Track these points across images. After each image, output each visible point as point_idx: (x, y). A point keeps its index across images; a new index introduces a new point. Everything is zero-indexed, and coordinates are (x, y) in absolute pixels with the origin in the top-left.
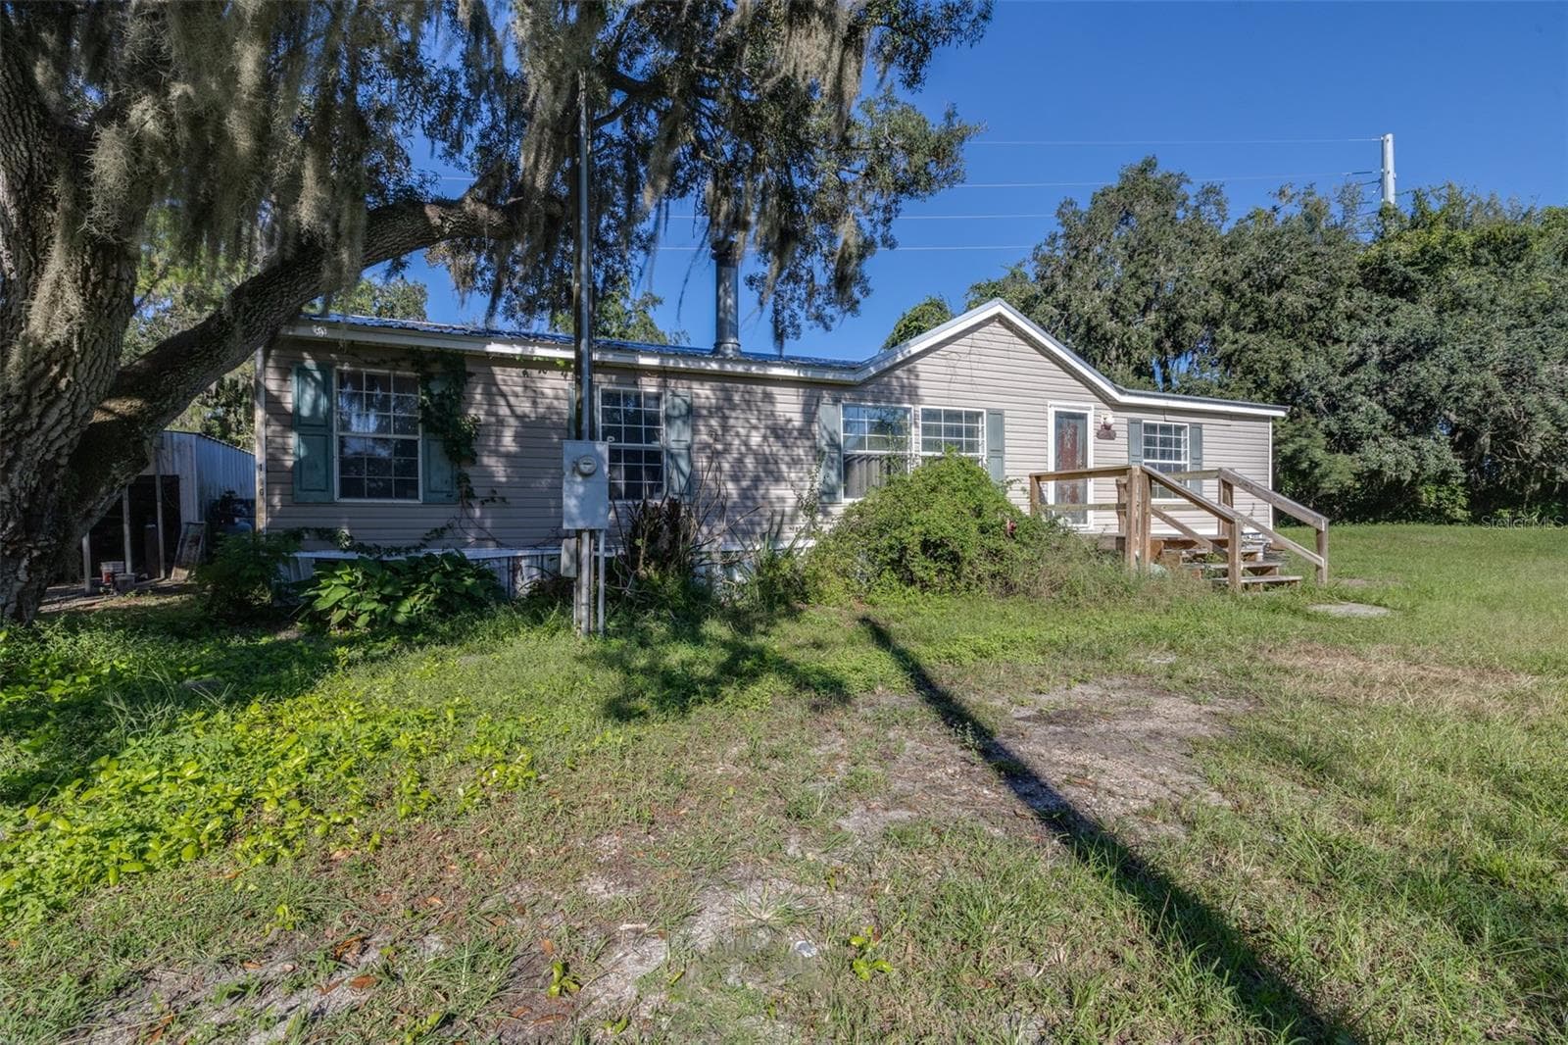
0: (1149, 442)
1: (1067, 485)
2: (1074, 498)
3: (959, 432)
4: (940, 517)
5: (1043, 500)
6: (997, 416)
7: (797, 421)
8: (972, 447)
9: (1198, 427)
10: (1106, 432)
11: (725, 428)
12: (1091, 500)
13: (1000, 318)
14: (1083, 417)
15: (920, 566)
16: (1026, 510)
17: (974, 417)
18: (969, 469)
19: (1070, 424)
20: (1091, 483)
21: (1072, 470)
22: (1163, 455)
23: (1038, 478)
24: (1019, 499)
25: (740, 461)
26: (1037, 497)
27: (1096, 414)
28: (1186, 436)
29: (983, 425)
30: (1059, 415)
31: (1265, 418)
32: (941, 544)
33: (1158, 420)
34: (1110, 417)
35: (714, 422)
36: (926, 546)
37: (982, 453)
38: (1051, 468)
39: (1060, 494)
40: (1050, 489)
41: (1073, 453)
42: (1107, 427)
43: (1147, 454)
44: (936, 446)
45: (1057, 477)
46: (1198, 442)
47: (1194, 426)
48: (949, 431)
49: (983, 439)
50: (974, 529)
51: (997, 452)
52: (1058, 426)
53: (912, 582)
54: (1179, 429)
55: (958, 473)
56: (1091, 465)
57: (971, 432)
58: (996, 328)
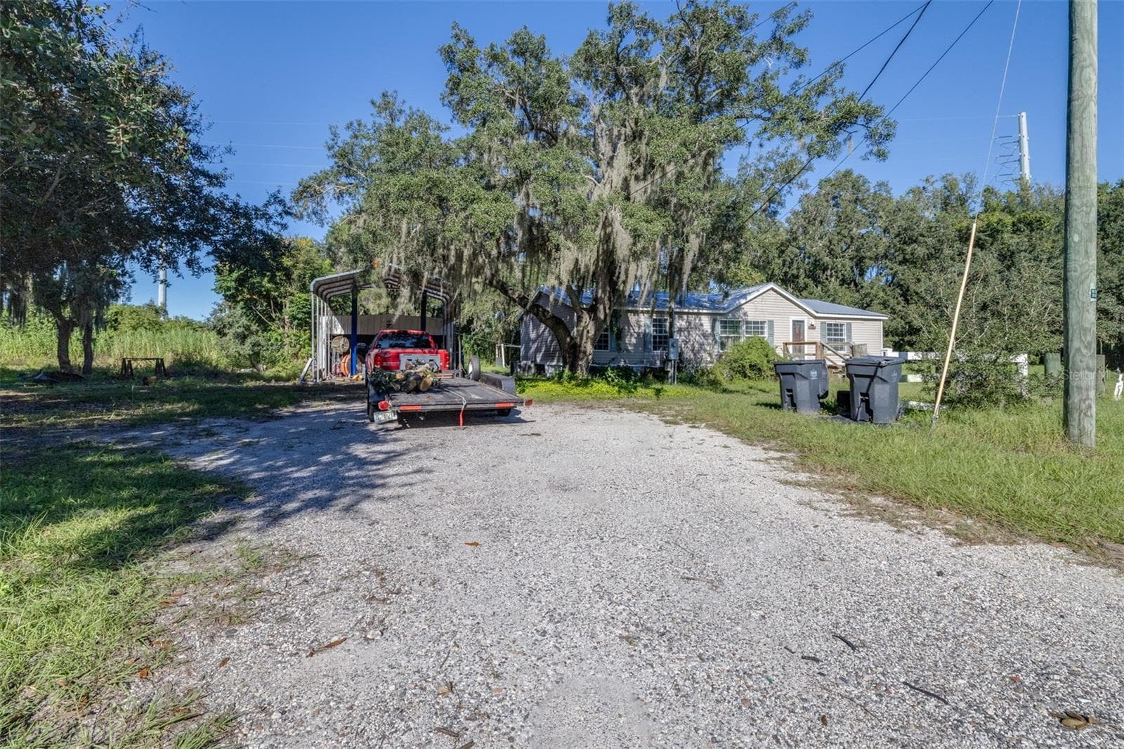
0: (829, 330)
1: (797, 346)
2: (800, 351)
3: (758, 328)
4: (754, 357)
5: (788, 351)
6: (771, 322)
7: (710, 331)
8: (762, 333)
9: (850, 324)
10: (812, 327)
11: (689, 334)
12: (806, 352)
13: (773, 289)
14: (803, 322)
15: (748, 372)
16: (782, 355)
17: (763, 323)
18: (762, 341)
19: (798, 325)
20: (806, 346)
21: (799, 341)
22: (835, 335)
23: (786, 344)
24: (780, 352)
25: (693, 344)
26: (786, 350)
27: (808, 321)
28: (844, 328)
29: (766, 325)
30: (794, 322)
31: (880, 320)
32: (755, 366)
33: (833, 322)
34: (813, 321)
35: (686, 333)
36: (750, 366)
37: (766, 335)
38: (791, 341)
39: (794, 350)
40: (791, 348)
41: (799, 335)
42: (812, 325)
43: (829, 335)
44: (750, 333)
45: (793, 344)
46: (849, 330)
47: (847, 323)
48: (754, 328)
49: (766, 330)
50: (765, 362)
51: (771, 335)
52: (794, 325)
53: (745, 377)
54: (842, 325)
55: (758, 342)
56: (806, 341)
57: (762, 328)
58: (771, 292)
